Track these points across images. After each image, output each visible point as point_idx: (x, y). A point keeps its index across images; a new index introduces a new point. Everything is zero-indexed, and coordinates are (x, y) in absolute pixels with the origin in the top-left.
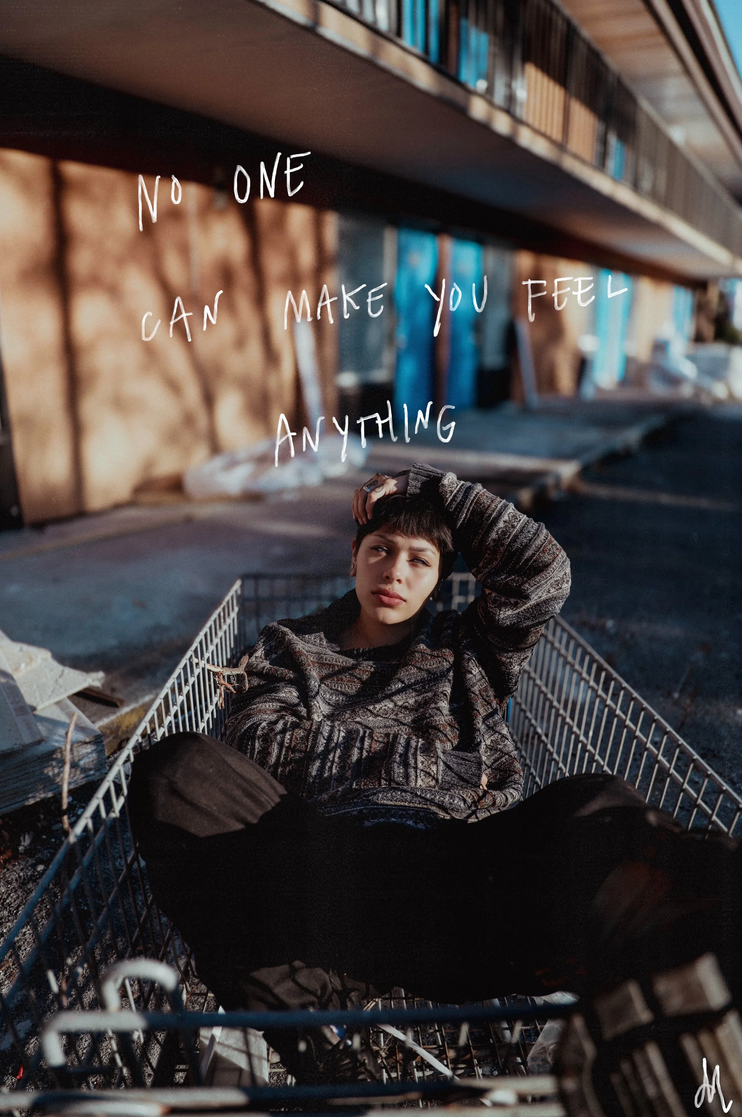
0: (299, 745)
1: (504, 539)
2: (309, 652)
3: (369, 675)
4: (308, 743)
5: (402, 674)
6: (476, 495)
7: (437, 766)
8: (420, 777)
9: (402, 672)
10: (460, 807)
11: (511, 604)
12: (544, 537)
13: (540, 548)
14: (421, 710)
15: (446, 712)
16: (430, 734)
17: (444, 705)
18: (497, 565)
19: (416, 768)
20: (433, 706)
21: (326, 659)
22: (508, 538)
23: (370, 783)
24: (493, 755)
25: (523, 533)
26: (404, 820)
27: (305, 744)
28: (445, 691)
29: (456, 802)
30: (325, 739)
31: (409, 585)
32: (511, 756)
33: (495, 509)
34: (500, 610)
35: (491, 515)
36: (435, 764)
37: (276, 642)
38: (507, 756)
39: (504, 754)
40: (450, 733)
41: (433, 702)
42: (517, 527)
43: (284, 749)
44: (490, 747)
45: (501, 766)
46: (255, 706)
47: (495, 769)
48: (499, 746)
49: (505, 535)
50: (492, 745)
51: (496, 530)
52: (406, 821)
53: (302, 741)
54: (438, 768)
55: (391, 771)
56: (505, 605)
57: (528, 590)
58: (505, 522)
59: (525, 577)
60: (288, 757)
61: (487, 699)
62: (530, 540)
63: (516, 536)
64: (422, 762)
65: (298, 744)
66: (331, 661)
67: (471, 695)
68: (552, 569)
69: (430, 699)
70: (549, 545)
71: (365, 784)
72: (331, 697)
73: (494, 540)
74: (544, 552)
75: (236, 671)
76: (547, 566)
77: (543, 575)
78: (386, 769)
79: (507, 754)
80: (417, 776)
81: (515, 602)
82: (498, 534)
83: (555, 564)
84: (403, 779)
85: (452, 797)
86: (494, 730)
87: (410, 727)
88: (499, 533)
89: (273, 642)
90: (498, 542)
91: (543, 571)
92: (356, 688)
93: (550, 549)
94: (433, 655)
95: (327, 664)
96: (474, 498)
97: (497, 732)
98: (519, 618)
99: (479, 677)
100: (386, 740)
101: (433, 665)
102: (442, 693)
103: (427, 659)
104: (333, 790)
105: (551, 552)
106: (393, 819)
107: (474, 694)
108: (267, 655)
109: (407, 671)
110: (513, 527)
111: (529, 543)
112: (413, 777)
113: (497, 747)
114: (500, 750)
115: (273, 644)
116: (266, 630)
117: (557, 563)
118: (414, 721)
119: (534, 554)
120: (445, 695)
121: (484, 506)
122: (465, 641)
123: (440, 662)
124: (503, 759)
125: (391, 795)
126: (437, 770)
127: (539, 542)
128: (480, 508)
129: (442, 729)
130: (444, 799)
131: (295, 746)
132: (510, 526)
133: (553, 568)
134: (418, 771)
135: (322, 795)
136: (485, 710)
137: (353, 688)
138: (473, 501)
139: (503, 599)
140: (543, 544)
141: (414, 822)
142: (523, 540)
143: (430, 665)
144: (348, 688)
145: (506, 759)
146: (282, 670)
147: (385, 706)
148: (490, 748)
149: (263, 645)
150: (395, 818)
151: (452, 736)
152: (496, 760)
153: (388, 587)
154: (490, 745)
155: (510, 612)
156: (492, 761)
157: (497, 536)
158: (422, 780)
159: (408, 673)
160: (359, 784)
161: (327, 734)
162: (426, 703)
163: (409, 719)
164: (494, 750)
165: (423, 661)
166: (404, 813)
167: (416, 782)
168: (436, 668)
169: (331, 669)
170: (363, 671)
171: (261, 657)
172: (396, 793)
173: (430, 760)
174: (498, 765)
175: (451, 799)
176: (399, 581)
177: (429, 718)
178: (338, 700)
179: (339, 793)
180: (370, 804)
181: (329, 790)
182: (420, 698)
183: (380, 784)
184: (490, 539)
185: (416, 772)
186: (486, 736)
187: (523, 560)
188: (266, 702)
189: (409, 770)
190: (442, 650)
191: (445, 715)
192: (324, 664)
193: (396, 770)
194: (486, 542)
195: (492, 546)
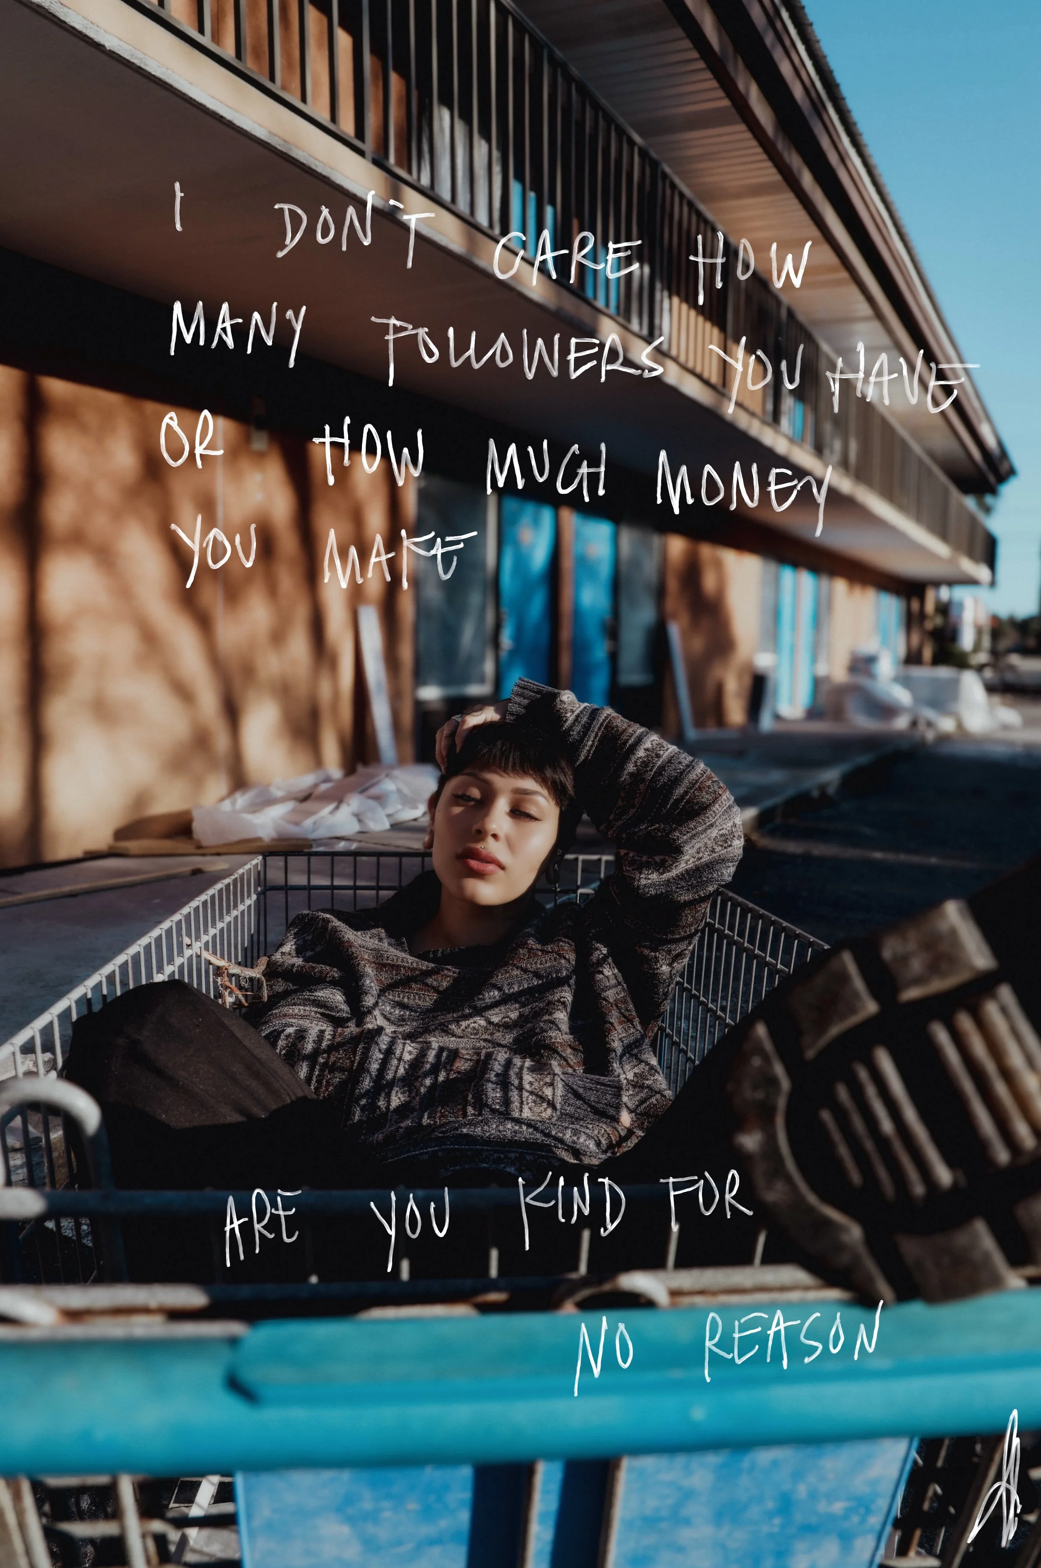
0: (341, 1061)
1: (644, 773)
2: (363, 947)
3: (451, 981)
4: (354, 1057)
5: (500, 978)
6: (606, 718)
7: (554, 1089)
8: (528, 1104)
9: (500, 974)
10: (588, 1148)
11: (656, 862)
12: (701, 770)
13: (695, 784)
14: (529, 1025)
15: (565, 1027)
16: (542, 1057)
17: (561, 1017)
18: (634, 814)
19: (520, 1088)
20: (546, 1017)
21: (387, 957)
22: (651, 770)
23: (450, 1113)
24: (637, 1094)
25: (672, 763)
26: (502, 1166)
27: (349, 1058)
28: (564, 997)
29: (581, 1140)
30: (382, 1053)
31: (511, 845)
32: (665, 1097)
33: (632, 735)
34: (641, 873)
35: (627, 741)
36: (549, 1086)
37: (313, 936)
38: (658, 1096)
39: (653, 1091)
40: (572, 1057)
41: (546, 1013)
42: (664, 757)
43: (317, 1067)
44: (633, 1083)
45: (650, 1109)
46: (277, 1011)
47: (640, 1114)
48: (647, 1082)
49: (647, 766)
50: (635, 1080)
51: (633, 760)
52: (504, 1167)
53: (346, 1055)
54: (554, 1091)
55: (482, 1095)
56: (648, 865)
57: (678, 840)
58: (646, 750)
59: (673, 824)
60: (323, 1079)
61: (627, 1014)
62: (681, 773)
63: (662, 768)
64: (531, 1083)
65: (340, 1059)
66: (395, 961)
67: (601, 1003)
68: (712, 813)
69: (542, 1009)
70: (708, 780)
71: (442, 1115)
72: (392, 1010)
73: (631, 775)
74: (700, 789)
75: (249, 973)
76: (704, 808)
77: (700, 820)
78: (475, 1094)
79: (658, 1093)
80: (522, 1103)
81: (661, 860)
82: (636, 766)
83: (717, 806)
84: (501, 1106)
85: (576, 1132)
86: (639, 1059)
87: (510, 1049)
88: (639, 764)
89: (308, 935)
90: (637, 777)
91: (700, 814)
92: (431, 999)
93: (709, 786)
94: (544, 950)
95: (389, 964)
96: (604, 720)
97: (643, 1061)
98: (669, 887)
99: (613, 982)
100: (475, 1058)
101: (546, 963)
102: (559, 1001)
103: (536, 955)
104: (390, 1127)
105: (710, 790)
106: (485, 1165)
107: (606, 1000)
108: (299, 952)
109: (507, 972)
110: (658, 756)
111: (680, 776)
112: (517, 1104)
113: (644, 1084)
114: (649, 1087)
115: (309, 938)
116: (299, 919)
117: (719, 805)
118: (516, 1040)
119: (686, 793)
120: (564, 1003)
121: (618, 730)
122: (594, 931)
123: (555, 959)
124: (653, 1100)
125: (482, 1130)
126: (554, 1094)
127: (695, 776)
128: (612, 733)
129: (560, 1049)
130: (564, 1135)
131: (334, 1063)
132: (653, 755)
133: (714, 812)
134: (525, 1094)
135: (374, 1135)
136: (625, 1029)
137: (427, 1000)
138: (602, 724)
139: (644, 858)
140: (699, 779)
141: (516, 1170)
142: (671, 772)
143: (541, 964)
144: (419, 1000)
145: (656, 1100)
146: (321, 967)
147: (475, 1022)
148: (632, 1085)
149: (294, 938)
150: (487, 1164)
151: (575, 1061)
152: (642, 1102)
153: (480, 846)
154: (633, 1081)
155: (654, 876)
156: (637, 1103)
157: (635, 768)
158: (530, 1109)
159: (508, 975)
160: (433, 1115)
161: (384, 1047)
162: (537, 1015)
163: (508, 1038)
164: (640, 1087)
165: (531, 958)
166: (502, 1156)
167: (521, 1111)
168: (549, 967)
169: (394, 972)
170: (442, 976)
171: (290, 954)
172: (489, 1127)
173: (543, 1080)
174: (645, 1108)
175: (575, 1135)
176: (495, 836)
177: (539, 1034)
178: (403, 1015)
179: (401, 1130)
180: (448, 1143)
181: (385, 1127)
182: (526, 1010)
183: (465, 1115)
184: (626, 772)
185: (521, 1097)
186: (627, 1066)
187: (672, 801)
188: (294, 1004)
189: (511, 1093)
190: (558, 944)
191: (564, 1032)
192: (384, 965)
193: (491, 1094)
194: (620, 777)
195: (628, 784)
